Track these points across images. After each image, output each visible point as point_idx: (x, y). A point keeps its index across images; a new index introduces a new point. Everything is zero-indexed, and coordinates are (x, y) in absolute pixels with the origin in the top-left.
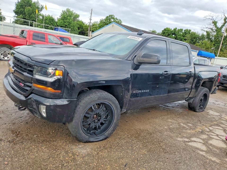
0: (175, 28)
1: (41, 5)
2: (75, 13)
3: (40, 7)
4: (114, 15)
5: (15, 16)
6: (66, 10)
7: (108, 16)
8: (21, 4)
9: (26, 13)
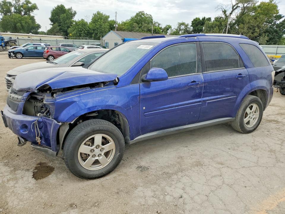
0: (203, 17)
1: (74, 11)
2: (105, 15)
3: (73, 12)
4: (144, 11)
5: (51, 24)
6: (96, 13)
7: (138, 13)
8: (56, 12)
9: (61, 20)
